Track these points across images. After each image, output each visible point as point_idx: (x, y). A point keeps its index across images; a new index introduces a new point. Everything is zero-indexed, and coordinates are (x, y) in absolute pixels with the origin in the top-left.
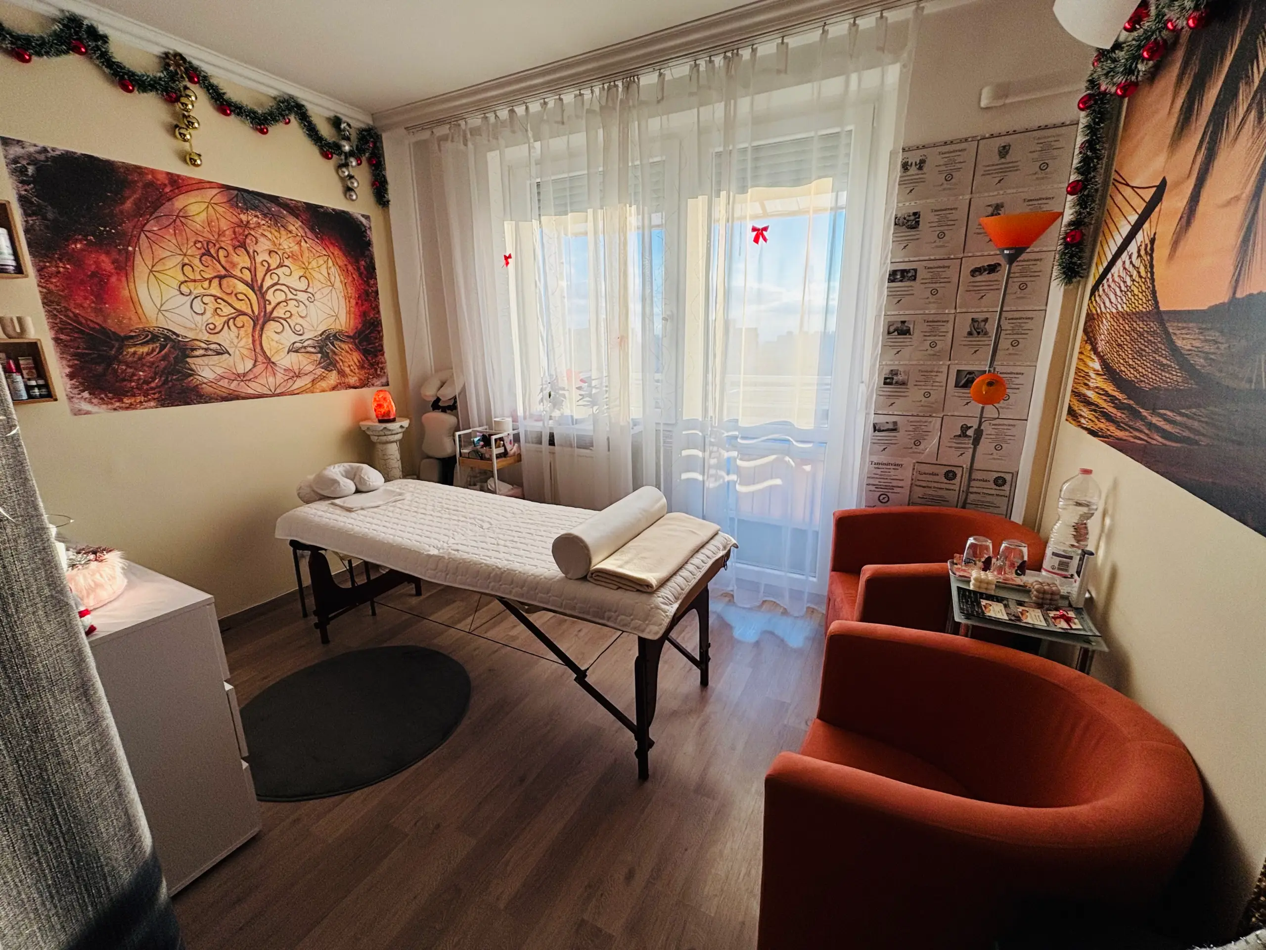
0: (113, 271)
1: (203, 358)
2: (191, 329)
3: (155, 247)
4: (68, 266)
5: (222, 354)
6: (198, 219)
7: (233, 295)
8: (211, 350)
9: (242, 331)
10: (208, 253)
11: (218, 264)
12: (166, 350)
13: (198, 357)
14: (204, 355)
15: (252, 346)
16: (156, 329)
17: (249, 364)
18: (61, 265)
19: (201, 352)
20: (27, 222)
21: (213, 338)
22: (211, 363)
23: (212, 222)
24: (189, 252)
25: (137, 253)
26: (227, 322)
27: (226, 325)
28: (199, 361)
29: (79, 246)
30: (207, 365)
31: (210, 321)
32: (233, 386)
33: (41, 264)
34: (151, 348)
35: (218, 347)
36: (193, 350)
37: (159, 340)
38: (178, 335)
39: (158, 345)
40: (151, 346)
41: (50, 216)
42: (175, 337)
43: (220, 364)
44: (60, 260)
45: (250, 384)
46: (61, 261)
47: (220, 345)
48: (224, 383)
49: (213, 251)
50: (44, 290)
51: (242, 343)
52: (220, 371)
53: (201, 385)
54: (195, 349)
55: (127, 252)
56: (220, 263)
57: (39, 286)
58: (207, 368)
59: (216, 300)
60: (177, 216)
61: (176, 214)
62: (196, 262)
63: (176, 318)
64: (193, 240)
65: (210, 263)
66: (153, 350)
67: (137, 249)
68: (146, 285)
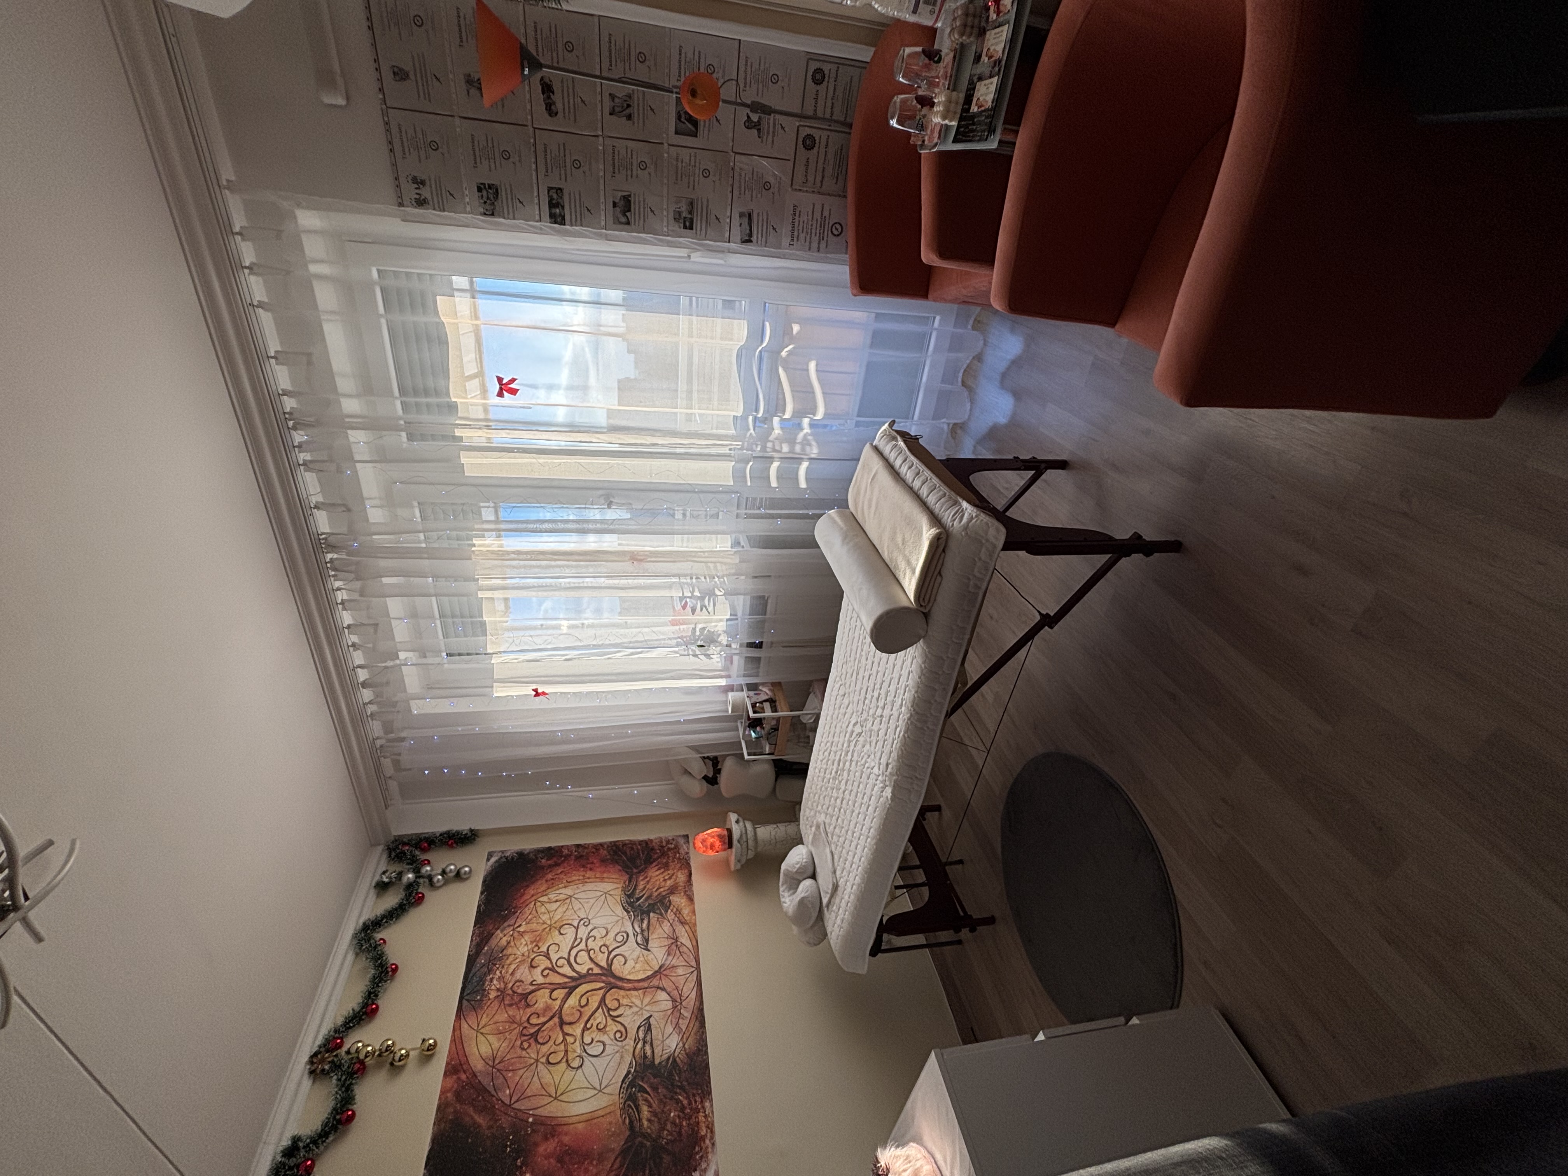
0: (556, 1140)
1: (654, 1046)
2: (622, 1057)
3: (529, 1093)
5: (650, 1025)
6: (496, 1045)
7: (582, 1010)
8: (645, 1037)
9: (624, 1001)
10: (535, 1036)
11: (546, 1025)
12: (645, 1086)
13: (653, 1052)
14: (652, 1045)
15: (640, 992)
16: (621, 1096)
17: (662, 995)
19: (648, 1048)
21: (632, 1033)
22: (660, 1037)
23: (498, 1030)
24: (534, 1056)
25: (536, 1112)
26: (613, 1018)
27: (618, 1019)
28: (657, 1051)
30: (663, 1042)
31: (613, 1037)
32: (687, 1014)
34: (644, 1102)
35: (642, 1028)
36: (645, 1057)
37: (634, 1093)
38: (629, 1073)
39: (639, 1095)
40: (641, 1102)
42: (630, 1076)
43: (662, 1027)
45: (685, 993)
47: (639, 1027)
48: (683, 1024)
49: (532, 1031)
51: (638, 1002)
52: (669, 1029)
53: (685, 1050)
54: (645, 1054)
55: (533, 1123)
56: (545, 1023)
58: (667, 1042)
59: (588, 1029)
60: (493, 1067)
61: (491, 1069)
62: (544, 1049)
63: (609, 1075)
64: (519, 1051)
65: (545, 1033)
66: (646, 1100)
67: (531, 1112)
68: (572, 1104)
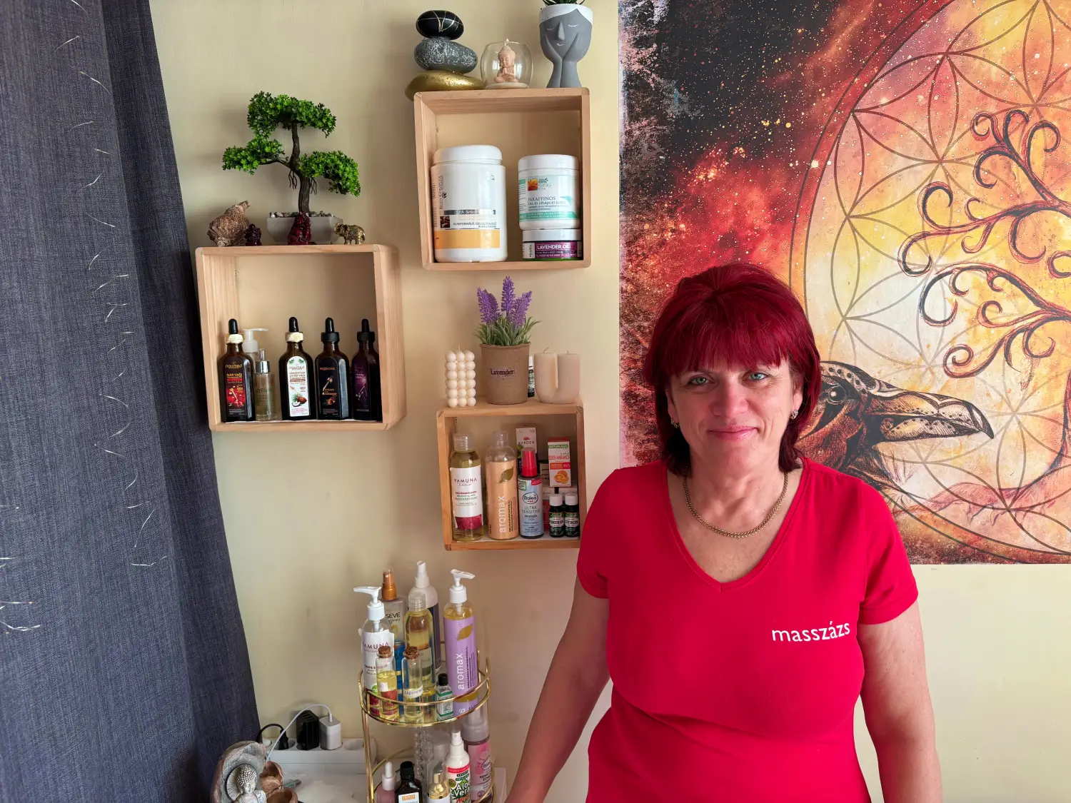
0: (766, 227)
1: (919, 443)
2: (908, 365)
3: (872, 150)
4: (682, 226)
5: (970, 432)
6: (998, 52)
7: (1043, 263)
8: (944, 421)
9: (1043, 368)
11: (1021, 175)
13: (905, 438)
14: (923, 436)
15: (1060, 410)
17: (1039, 463)
18: (671, 225)
19: (917, 426)
20: (629, 133)
21: (959, 389)
22: (937, 456)
23: (1035, 50)
24: (954, 151)
25: (829, 173)
26: (1005, 342)
27: (1000, 354)
29: (712, 174)
30: (924, 463)
31: (961, 341)
32: (978, 523)
33: (636, 227)
35: (966, 413)
36: (898, 420)
38: (870, 381)
41: (673, 110)
42: (863, 386)
43: (960, 461)
44: (671, 212)
45: (1029, 521)
46: (671, 217)
47: (969, 406)
49: (1016, 140)
50: (630, 287)
51: (1033, 403)
54: (905, 419)
55: (805, 169)
56: (1027, 168)
57: (622, 278)
58: (921, 471)
59: (990, 282)
60: (946, 54)
61: (944, 49)
62: (965, 176)
63: (875, 336)
64: (972, 113)
65: (1002, 174)
67: (830, 163)
68: (830, 254)
